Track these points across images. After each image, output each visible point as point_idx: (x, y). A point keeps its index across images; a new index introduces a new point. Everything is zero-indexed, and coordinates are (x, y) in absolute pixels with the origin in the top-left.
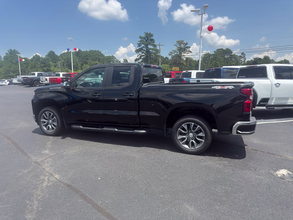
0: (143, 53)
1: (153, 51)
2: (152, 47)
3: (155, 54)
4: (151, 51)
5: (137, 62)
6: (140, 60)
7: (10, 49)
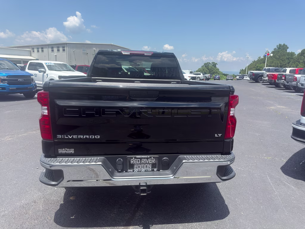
7: (279, 44)
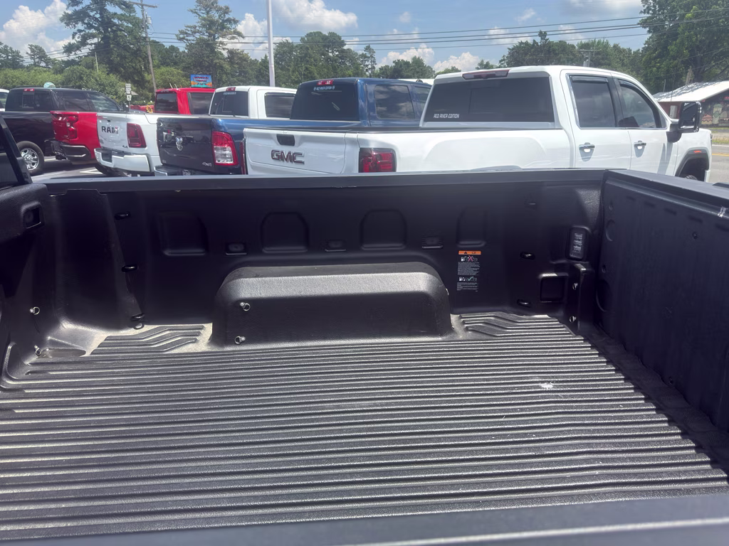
0: (90, 26)
1: (125, 24)
2: (119, 11)
3: (130, 32)
4: (116, 21)
5: (72, 56)
6: (85, 51)
